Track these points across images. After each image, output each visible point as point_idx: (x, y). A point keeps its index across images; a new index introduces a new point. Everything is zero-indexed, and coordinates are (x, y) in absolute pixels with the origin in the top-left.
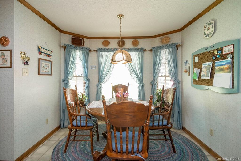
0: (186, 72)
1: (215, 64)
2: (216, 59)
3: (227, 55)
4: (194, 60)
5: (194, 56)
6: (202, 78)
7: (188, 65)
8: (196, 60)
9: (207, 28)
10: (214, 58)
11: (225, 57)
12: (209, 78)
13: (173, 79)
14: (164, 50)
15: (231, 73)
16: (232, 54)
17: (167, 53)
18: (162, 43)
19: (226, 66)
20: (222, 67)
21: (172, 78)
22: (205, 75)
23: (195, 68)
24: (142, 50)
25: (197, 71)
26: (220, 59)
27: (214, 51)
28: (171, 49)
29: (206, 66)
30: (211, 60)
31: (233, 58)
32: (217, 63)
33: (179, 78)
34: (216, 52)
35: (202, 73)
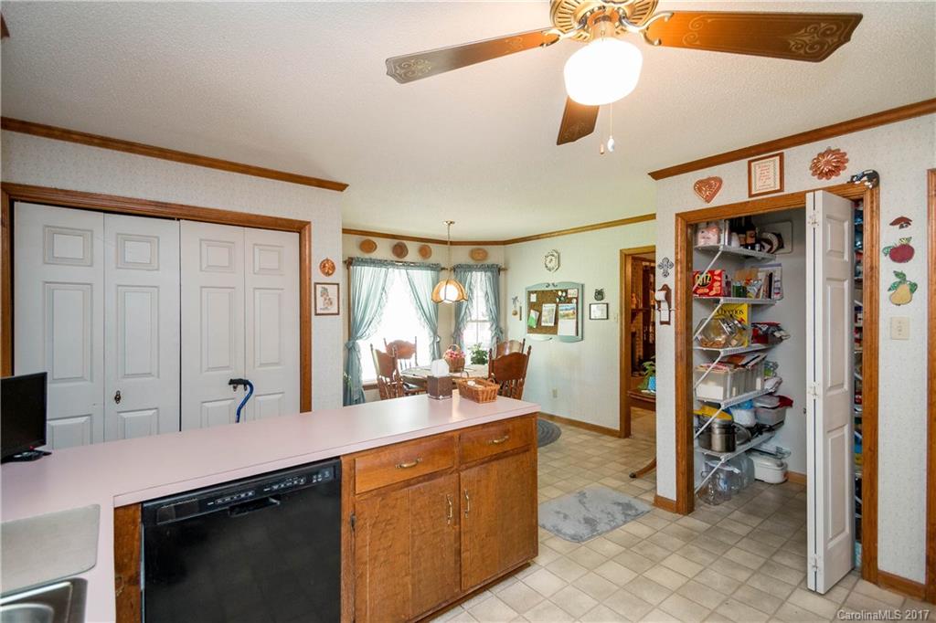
0: (515, 314)
1: (560, 308)
2: (561, 302)
3: (572, 299)
4: (529, 299)
5: (530, 293)
6: (543, 324)
7: (518, 305)
8: (534, 298)
9: (548, 259)
10: (558, 300)
11: (570, 301)
12: (553, 325)
13: (494, 326)
14: (479, 274)
15: (575, 320)
16: (577, 298)
17: (483, 278)
18: (473, 258)
19: (571, 311)
20: (567, 312)
21: (492, 326)
22: (547, 321)
23: (532, 311)
24: (436, 268)
25: (534, 314)
26: (565, 303)
27: (557, 291)
28: (489, 274)
29: (548, 308)
30: (555, 302)
31: (577, 303)
32: (562, 306)
33: (502, 325)
34: (560, 293)
35: (543, 319)
